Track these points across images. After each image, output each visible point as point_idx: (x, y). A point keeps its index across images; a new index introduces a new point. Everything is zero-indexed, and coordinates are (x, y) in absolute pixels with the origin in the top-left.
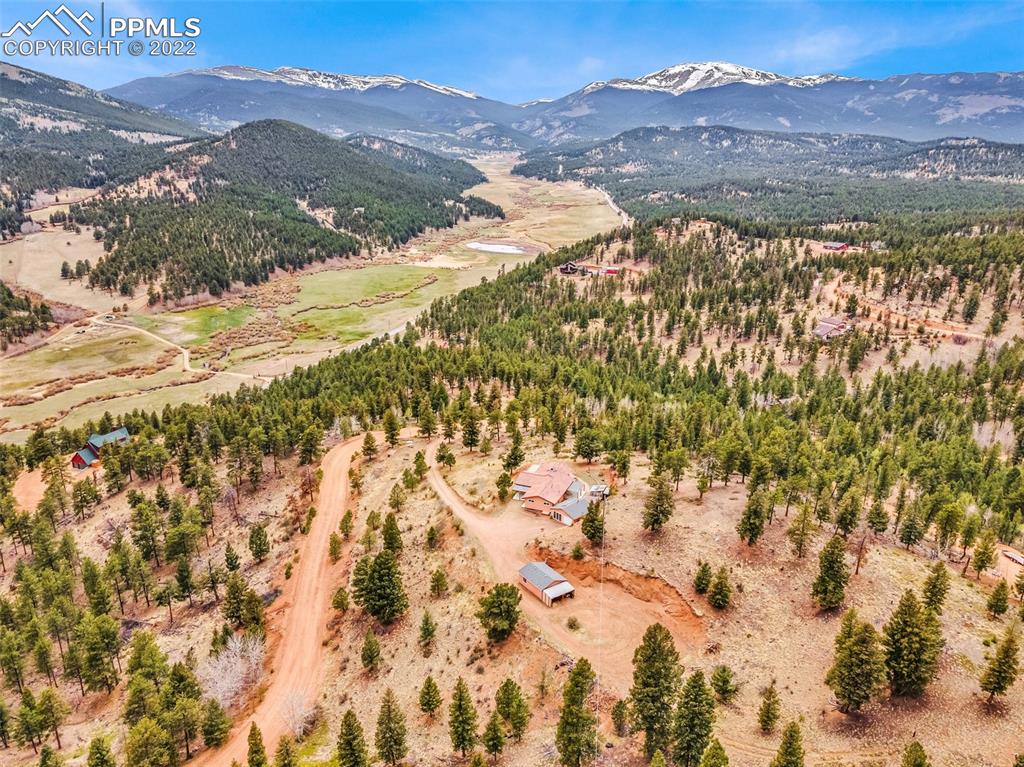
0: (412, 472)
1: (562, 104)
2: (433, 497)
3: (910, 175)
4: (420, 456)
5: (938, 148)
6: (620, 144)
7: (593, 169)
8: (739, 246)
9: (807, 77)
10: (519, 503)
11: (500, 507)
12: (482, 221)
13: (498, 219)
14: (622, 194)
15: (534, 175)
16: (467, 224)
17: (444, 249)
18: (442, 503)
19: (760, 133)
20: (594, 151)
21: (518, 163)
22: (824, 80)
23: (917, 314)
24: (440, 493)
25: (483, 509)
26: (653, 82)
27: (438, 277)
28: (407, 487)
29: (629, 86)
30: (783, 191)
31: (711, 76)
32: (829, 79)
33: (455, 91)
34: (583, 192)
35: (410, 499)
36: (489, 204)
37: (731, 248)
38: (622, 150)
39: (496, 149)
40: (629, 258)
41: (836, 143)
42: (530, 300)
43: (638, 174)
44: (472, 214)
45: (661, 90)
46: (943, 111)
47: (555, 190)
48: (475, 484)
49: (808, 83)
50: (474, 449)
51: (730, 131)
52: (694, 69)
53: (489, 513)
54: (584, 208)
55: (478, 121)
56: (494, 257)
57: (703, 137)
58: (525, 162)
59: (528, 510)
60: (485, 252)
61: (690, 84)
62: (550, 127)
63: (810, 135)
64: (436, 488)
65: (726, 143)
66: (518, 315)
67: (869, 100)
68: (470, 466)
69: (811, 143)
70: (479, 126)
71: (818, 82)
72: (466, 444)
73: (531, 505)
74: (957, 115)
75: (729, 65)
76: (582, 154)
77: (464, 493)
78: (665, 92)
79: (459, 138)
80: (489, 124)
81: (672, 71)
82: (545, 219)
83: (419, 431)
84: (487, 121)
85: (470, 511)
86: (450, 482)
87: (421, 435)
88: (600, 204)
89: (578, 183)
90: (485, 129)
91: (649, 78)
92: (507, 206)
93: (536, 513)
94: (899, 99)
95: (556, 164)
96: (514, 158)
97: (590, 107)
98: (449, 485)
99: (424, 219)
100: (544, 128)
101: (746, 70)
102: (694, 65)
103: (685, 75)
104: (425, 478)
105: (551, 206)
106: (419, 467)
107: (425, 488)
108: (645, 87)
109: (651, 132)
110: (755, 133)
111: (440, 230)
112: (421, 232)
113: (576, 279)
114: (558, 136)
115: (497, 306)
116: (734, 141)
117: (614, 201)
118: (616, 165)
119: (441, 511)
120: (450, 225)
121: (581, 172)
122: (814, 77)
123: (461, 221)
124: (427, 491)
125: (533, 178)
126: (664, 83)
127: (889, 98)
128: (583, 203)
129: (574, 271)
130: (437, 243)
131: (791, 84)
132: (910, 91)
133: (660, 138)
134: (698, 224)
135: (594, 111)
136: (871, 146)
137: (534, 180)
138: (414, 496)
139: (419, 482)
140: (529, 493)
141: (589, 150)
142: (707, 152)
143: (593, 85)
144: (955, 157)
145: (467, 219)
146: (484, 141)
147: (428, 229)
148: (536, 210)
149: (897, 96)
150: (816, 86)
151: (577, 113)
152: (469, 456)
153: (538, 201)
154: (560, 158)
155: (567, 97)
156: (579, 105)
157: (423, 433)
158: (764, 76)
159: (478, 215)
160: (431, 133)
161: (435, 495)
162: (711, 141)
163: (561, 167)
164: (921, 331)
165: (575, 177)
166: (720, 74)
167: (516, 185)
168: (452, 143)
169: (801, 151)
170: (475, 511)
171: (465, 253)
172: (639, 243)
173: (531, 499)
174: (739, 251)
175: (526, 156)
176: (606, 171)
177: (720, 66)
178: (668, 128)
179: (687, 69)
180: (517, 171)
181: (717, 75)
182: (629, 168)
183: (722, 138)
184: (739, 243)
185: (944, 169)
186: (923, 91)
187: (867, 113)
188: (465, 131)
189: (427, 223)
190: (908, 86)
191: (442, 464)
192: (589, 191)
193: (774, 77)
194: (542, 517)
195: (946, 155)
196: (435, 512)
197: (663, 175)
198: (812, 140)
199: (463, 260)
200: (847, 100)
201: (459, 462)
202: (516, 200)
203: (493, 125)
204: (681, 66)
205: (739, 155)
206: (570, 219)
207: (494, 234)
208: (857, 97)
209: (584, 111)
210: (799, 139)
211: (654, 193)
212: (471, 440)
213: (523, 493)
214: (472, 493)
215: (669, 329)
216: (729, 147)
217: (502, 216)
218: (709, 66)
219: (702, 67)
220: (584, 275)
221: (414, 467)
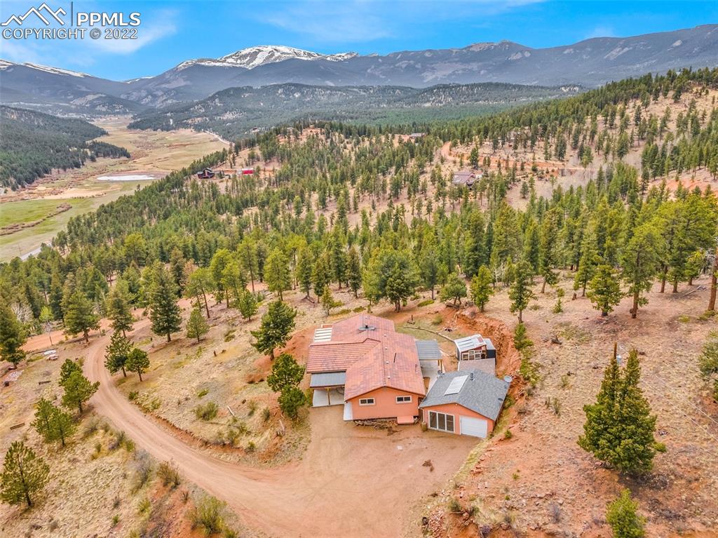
0: (57, 404)
1: (161, 79)
2: (115, 447)
3: (428, 105)
4: (71, 370)
5: (438, 88)
6: (217, 100)
7: (199, 119)
8: (347, 143)
9: (339, 55)
10: (332, 413)
11: (292, 435)
12: (109, 160)
13: (125, 158)
14: (228, 132)
15: (149, 127)
16: (94, 164)
17: (76, 183)
18: (145, 456)
19: (320, 87)
20: (196, 107)
21: (132, 121)
22: (349, 56)
23: (525, 158)
24: (132, 434)
25: (251, 448)
26: (230, 60)
27: (71, 205)
28: (49, 439)
29: (213, 64)
30: (352, 118)
31: (273, 55)
32: (353, 56)
33: (61, 71)
34: (195, 135)
35: (58, 465)
36: (113, 146)
37: (342, 145)
38: (219, 105)
39: (110, 114)
40: (259, 160)
41: (372, 91)
42: (175, 203)
43: (237, 120)
44: (98, 156)
45: (237, 66)
46: (425, 74)
47: (170, 136)
48: (204, 394)
49: (340, 58)
50: (174, 336)
51: (299, 87)
52: (260, 51)
53: (272, 455)
54: (199, 145)
55: (88, 93)
56: (126, 185)
57: (279, 92)
58: (139, 120)
59: (361, 424)
60: (116, 182)
61: (259, 61)
62: (155, 96)
63: (353, 87)
64: (120, 425)
65: (297, 95)
66: (166, 217)
67: (381, 68)
68: (178, 366)
69: (355, 92)
70: (90, 97)
71: (346, 57)
72: (160, 330)
73: (368, 412)
74: (434, 76)
75: (284, 47)
76: (187, 110)
77: (186, 420)
78: (241, 67)
79: (73, 107)
80: (100, 95)
81: (244, 52)
82: (168, 155)
83: (67, 332)
84: (98, 93)
85: (217, 461)
86: (148, 403)
87: (71, 337)
88: (211, 141)
89: (189, 130)
90: (97, 99)
91: (227, 58)
92: (130, 149)
93: (386, 426)
94: (398, 67)
95: (167, 119)
96: (129, 118)
97: (185, 80)
98: (146, 410)
99: (48, 161)
100: (150, 97)
101: (296, 50)
102: (258, 48)
103: (254, 56)
104: (91, 408)
105: (170, 146)
106: (71, 389)
107: (92, 431)
108: (225, 64)
109: (238, 91)
110: (316, 87)
111: (67, 170)
112: (47, 172)
113: (216, 181)
114: (162, 102)
115: (141, 213)
116: (302, 93)
117: (223, 138)
118: (217, 115)
119: (145, 479)
120: (78, 166)
121: (190, 122)
122: (343, 54)
123: (88, 162)
124: (99, 437)
125: (149, 130)
126: (239, 62)
127: (392, 67)
128: (198, 142)
129: (212, 175)
130: (66, 180)
131: (328, 59)
132: (404, 62)
133: (247, 95)
134: (309, 131)
135: (188, 83)
136: (394, 92)
137: (150, 131)
138: (68, 455)
139: (76, 420)
140: (355, 386)
141: (193, 106)
142: (285, 102)
143: (184, 64)
144: (449, 93)
145: (93, 159)
146: (98, 108)
147: (54, 171)
148: (156, 150)
149: (397, 65)
150: (345, 60)
151: (174, 85)
152: (169, 349)
153: (158, 143)
154: (169, 114)
155: (164, 74)
156: (176, 79)
157: (74, 332)
158: (310, 55)
159: (104, 156)
160: (46, 103)
161: (121, 442)
162: (286, 95)
163: (171, 120)
164: (534, 170)
165: (186, 126)
166: (279, 54)
167: (135, 135)
168: (69, 110)
169: (351, 97)
170: (232, 457)
171: (97, 185)
172: (265, 146)
173: (367, 398)
174: (349, 146)
175: (139, 116)
176: (210, 120)
177: (278, 48)
178: (251, 88)
179: (254, 50)
180: (131, 127)
181: (277, 54)
182: (228, 116)
183: (293, 92)
184: (346, 141)
185: (445, 100)
186: (412, 62)
187: (381, 76)
188: (78, 102)
189: (52, 165)
190: (401, 59)
191: (120, 373)
192: (199, 134)
193: (316, 55)
194: (405, 434)
195: (444, 92)
196: (128, 485)
197: (256, 118)
198: (355, 90)
199: (95, 190)
200: (368, 69)
201: (155, 362)
202: (137, 145)
203: (103, 96)
204: (249, 49)
205: (308, 102)
206: (189, 153)
207: (123, 169)
208: (373, 67)
209: (181, 83)
210: (346, 89)
211: (254, 129)
212: (166, 323)
213: (339, 390)
214: (207, 415)
215: (323, 203)
216: (300, 97)
217: (128, 156)
218: (270, 48)
219: (265, 49)
220: (222, 178)
221: (61, 392)
